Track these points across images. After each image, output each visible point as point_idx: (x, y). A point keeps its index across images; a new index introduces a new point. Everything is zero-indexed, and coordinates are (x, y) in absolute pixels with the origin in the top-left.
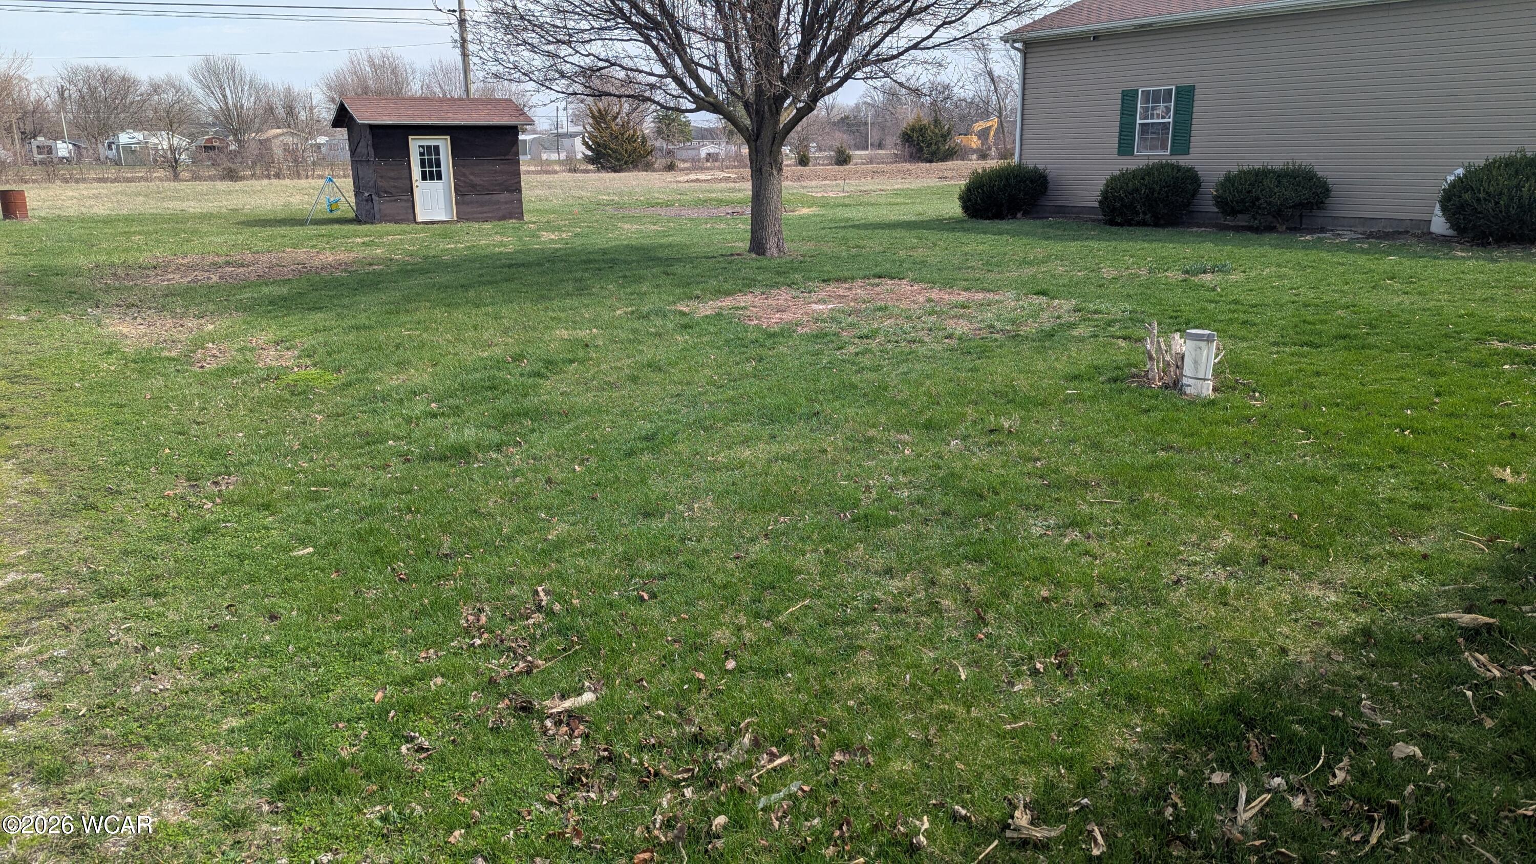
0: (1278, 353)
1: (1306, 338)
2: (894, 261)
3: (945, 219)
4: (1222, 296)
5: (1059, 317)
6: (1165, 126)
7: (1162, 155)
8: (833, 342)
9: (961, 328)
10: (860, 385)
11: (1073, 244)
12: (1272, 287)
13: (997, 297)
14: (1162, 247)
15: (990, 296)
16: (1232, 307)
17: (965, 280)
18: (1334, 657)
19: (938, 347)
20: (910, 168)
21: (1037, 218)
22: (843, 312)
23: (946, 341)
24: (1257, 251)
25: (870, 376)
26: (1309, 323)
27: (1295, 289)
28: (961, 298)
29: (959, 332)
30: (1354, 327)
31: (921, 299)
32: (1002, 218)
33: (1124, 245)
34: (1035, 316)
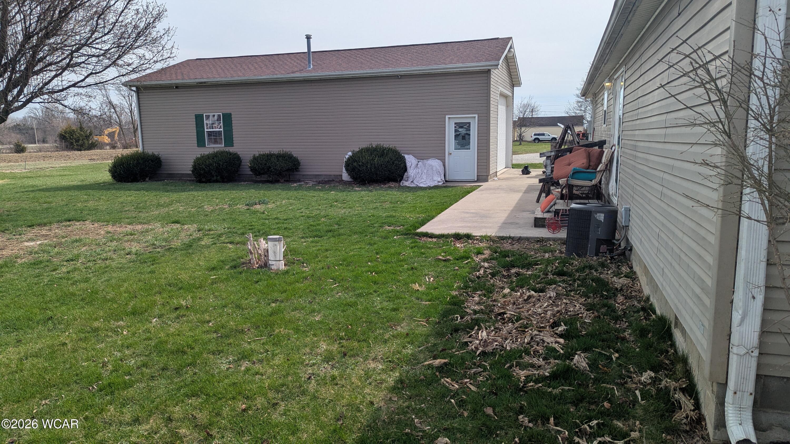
0: (305, 242)
1: (315, 233)
2: (75, 210)
3: (101, 183)
4: (269, 216)
5: (191, 235)
6: (220, 132)
7: (220, 147)
8: (48, 266)
9: (135, 247)
10: (77, 293)
11: (183, 193)
12: (290, 209)
13: (150, 227)
14: (231, 193)
15: (146, 226)
16: (276, 221)
17: (127, 218)
18: (393, 399)
19: (124, 261)
20: (68, 154)
21: (158, 181)
22: (50, 245)
23: (127, 256)
24: (275, 192)
25: (83, 285)
26: (313, 226)
27: (299, 210)
28: (128, 229)
29: (134, 250)
30: (331, 226)
31: (102, 232)
32: (137, 181)
33: (211, 193)
34: (177, 235)
